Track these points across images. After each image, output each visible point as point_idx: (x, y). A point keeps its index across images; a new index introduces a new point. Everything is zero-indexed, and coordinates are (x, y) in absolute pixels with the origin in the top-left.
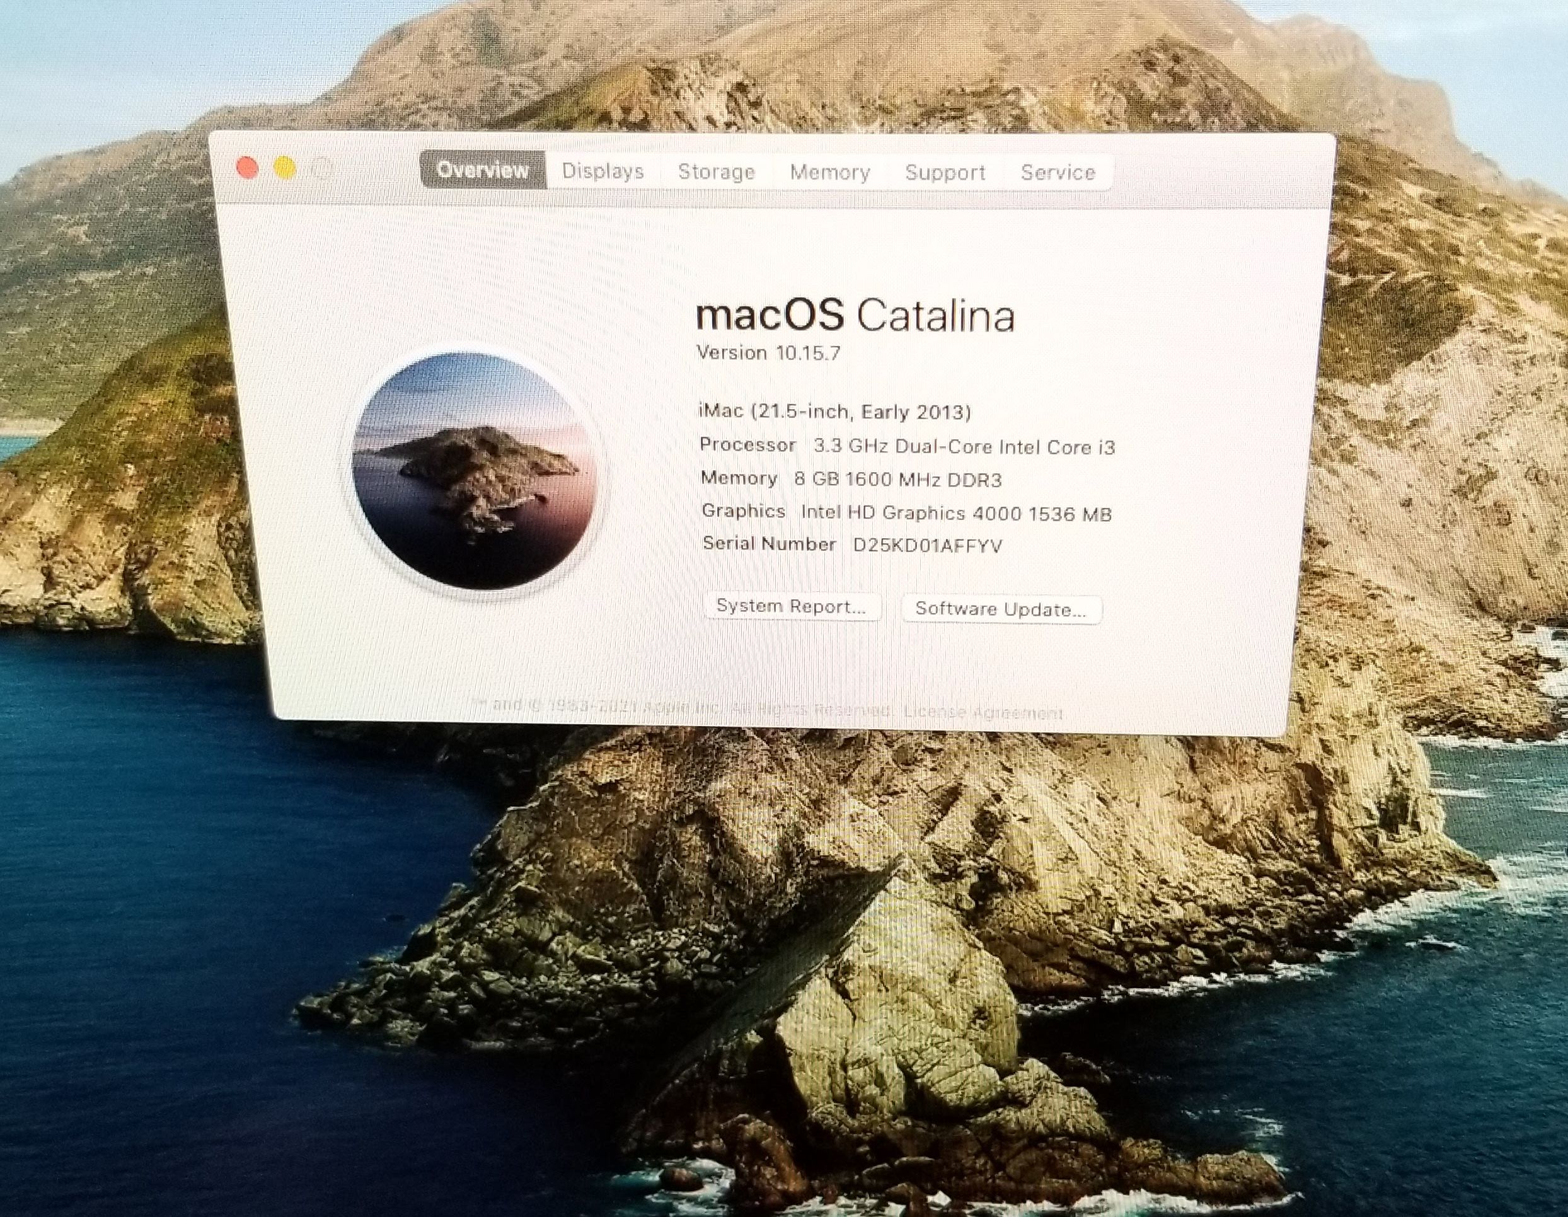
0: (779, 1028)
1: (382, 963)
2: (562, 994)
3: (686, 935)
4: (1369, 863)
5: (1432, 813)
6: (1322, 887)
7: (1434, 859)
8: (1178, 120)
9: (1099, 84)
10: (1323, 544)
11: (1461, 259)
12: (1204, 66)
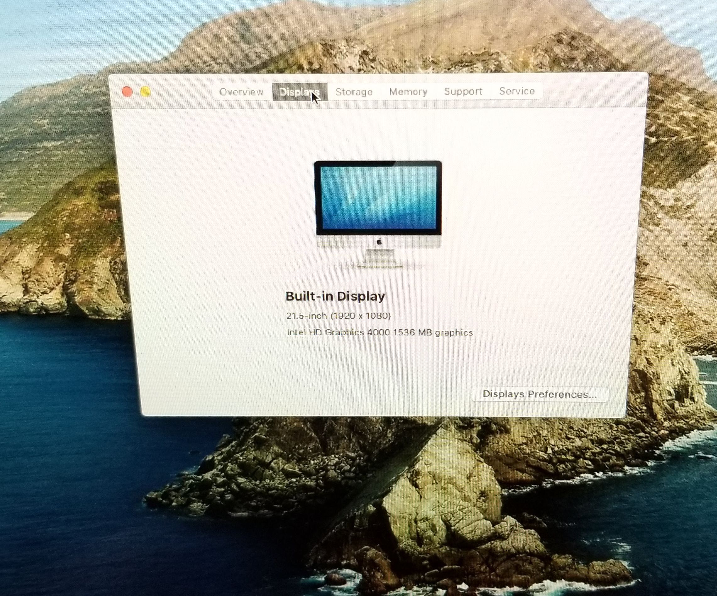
0: (384, 503)
1: (188, 475)
2: (276, 488)
3: (338, 458)
4: (670, 417)
5: (700, 393)
6: (648, 430)
7: (702, 415)
8: (573, 66)
9: (536, 50)
10: (646, 264)
11: (709, 130)
12: (585, 41)
